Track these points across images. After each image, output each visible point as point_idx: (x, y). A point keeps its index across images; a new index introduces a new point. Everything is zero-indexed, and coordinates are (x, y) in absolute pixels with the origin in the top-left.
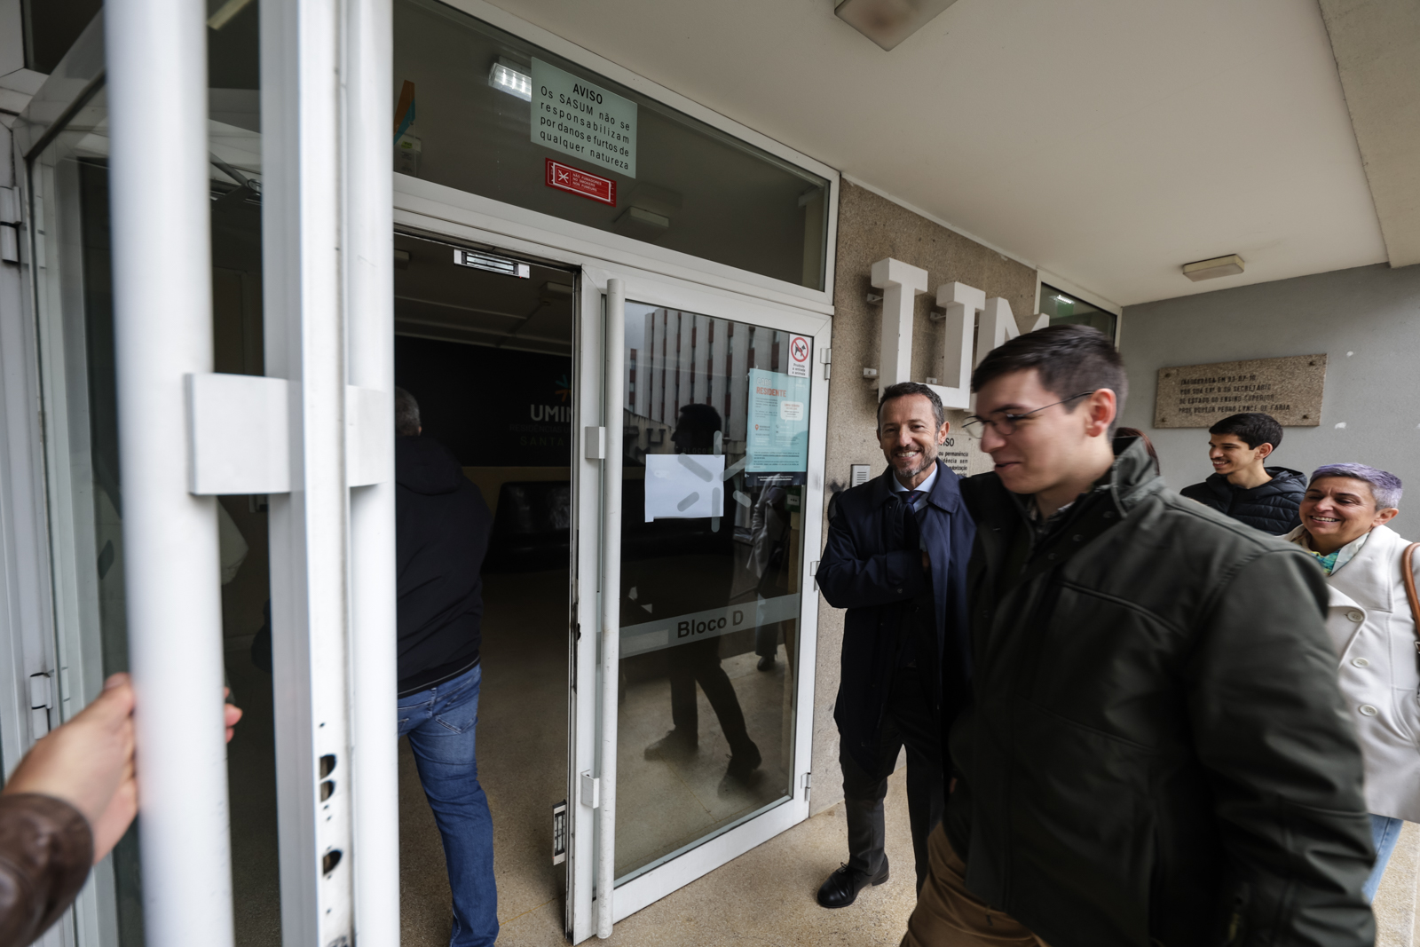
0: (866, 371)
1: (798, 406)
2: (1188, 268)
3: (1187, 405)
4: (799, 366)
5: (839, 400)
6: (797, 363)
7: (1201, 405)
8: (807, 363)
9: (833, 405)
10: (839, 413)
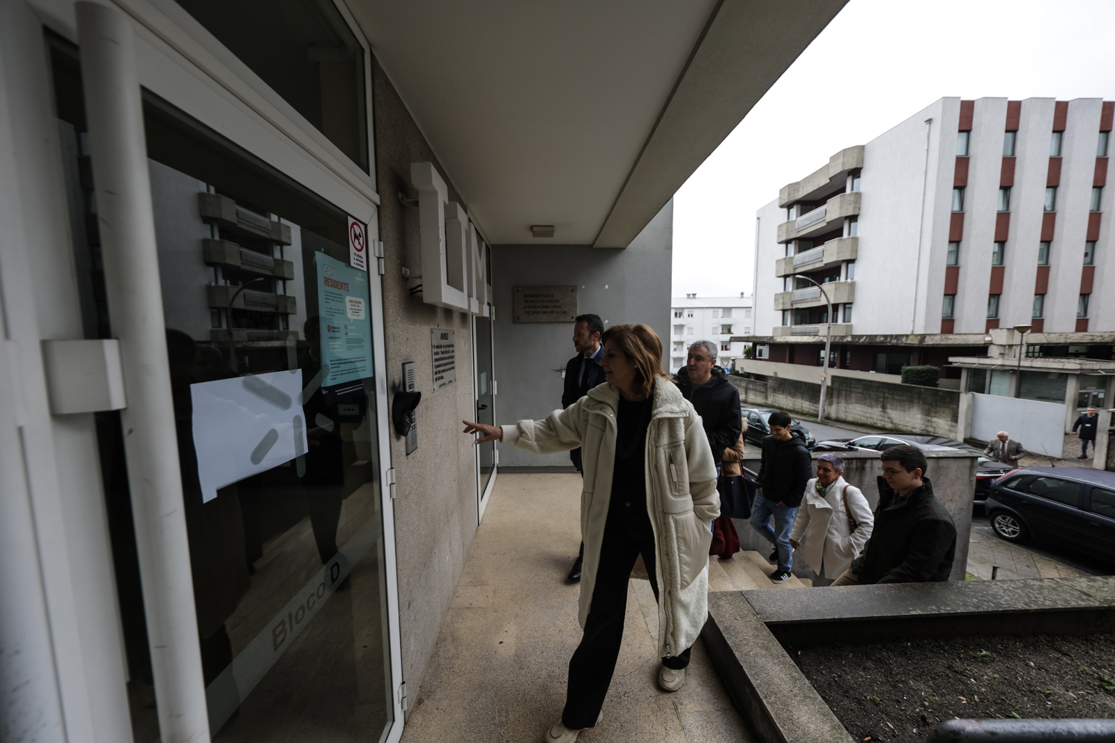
0: (404, 269)
1: (360, 303)
2: (535, 229)
3: (527, 310)
4: (358, 256)
5: (390, 297)
6: (357, 253)
7: (534, 310)
8: (363, 253)
9: (387, 304)
10: (391, 311)
